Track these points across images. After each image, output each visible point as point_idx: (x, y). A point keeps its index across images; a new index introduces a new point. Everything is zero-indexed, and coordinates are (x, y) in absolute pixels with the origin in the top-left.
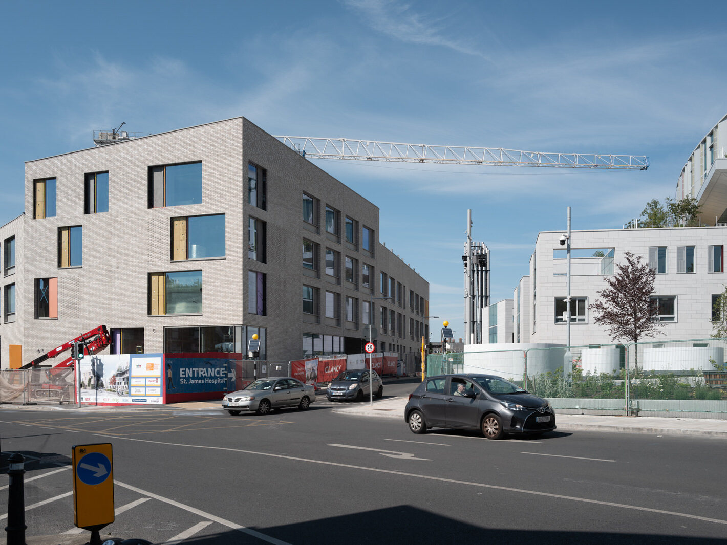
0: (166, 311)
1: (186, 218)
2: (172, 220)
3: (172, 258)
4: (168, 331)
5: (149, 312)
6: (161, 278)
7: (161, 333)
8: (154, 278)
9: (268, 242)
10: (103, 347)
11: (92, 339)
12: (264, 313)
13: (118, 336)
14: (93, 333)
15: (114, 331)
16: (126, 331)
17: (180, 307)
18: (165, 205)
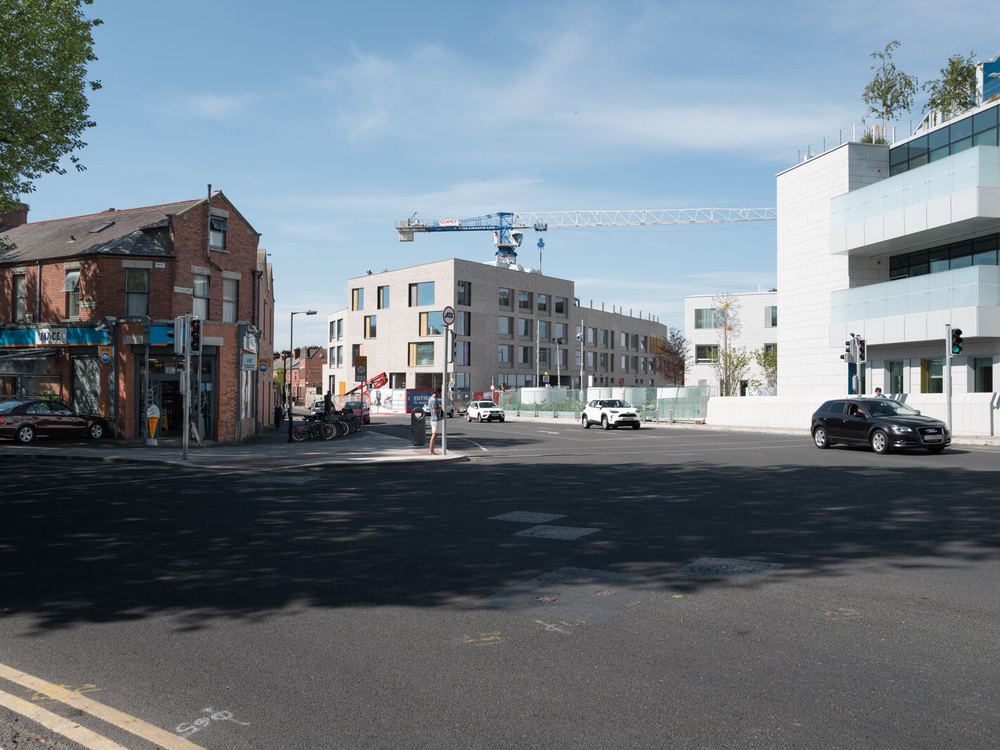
0: (417, 364)
1: (427, 313)
2: (420, 314)
3: (420, 335)
4: (418, 375)
5: (409, 365)
6: (415, 345)
7: (414, 376)
8: (411, 345)
9: (472, 324)
10: (384, 384)
11: (379, 380)
12: (469, 364)
13: (394, 377)
14: (379, 376)
15: (391, 375)
16: (398, 375)
17: (424, 361)
18: (417, 305)
